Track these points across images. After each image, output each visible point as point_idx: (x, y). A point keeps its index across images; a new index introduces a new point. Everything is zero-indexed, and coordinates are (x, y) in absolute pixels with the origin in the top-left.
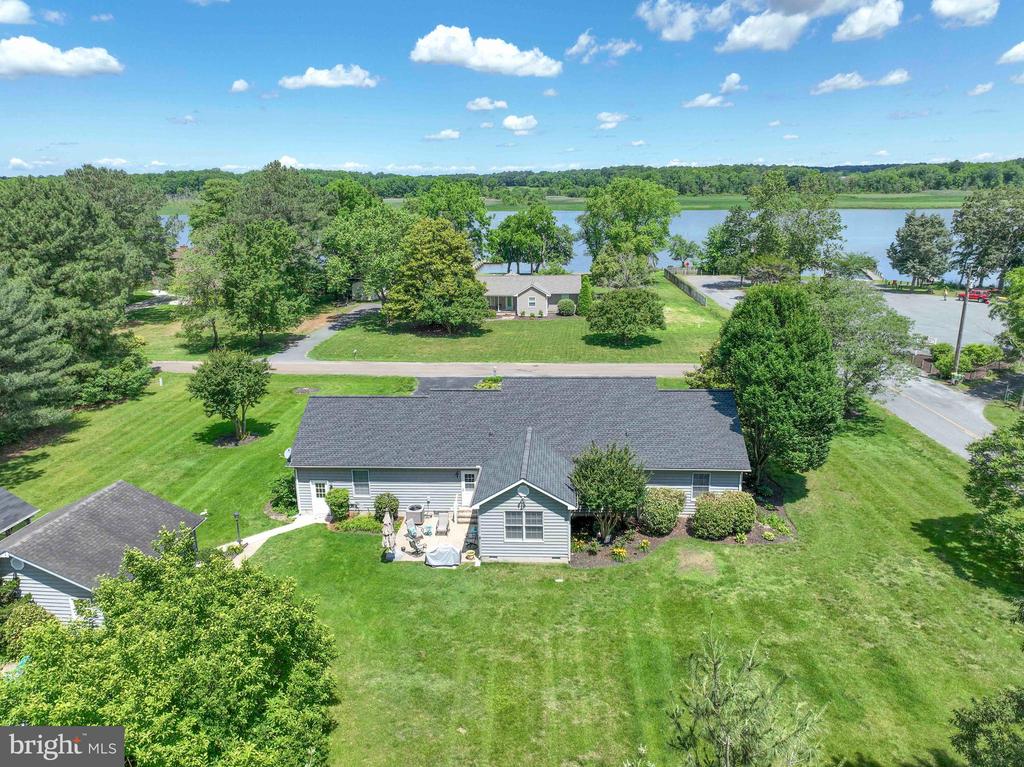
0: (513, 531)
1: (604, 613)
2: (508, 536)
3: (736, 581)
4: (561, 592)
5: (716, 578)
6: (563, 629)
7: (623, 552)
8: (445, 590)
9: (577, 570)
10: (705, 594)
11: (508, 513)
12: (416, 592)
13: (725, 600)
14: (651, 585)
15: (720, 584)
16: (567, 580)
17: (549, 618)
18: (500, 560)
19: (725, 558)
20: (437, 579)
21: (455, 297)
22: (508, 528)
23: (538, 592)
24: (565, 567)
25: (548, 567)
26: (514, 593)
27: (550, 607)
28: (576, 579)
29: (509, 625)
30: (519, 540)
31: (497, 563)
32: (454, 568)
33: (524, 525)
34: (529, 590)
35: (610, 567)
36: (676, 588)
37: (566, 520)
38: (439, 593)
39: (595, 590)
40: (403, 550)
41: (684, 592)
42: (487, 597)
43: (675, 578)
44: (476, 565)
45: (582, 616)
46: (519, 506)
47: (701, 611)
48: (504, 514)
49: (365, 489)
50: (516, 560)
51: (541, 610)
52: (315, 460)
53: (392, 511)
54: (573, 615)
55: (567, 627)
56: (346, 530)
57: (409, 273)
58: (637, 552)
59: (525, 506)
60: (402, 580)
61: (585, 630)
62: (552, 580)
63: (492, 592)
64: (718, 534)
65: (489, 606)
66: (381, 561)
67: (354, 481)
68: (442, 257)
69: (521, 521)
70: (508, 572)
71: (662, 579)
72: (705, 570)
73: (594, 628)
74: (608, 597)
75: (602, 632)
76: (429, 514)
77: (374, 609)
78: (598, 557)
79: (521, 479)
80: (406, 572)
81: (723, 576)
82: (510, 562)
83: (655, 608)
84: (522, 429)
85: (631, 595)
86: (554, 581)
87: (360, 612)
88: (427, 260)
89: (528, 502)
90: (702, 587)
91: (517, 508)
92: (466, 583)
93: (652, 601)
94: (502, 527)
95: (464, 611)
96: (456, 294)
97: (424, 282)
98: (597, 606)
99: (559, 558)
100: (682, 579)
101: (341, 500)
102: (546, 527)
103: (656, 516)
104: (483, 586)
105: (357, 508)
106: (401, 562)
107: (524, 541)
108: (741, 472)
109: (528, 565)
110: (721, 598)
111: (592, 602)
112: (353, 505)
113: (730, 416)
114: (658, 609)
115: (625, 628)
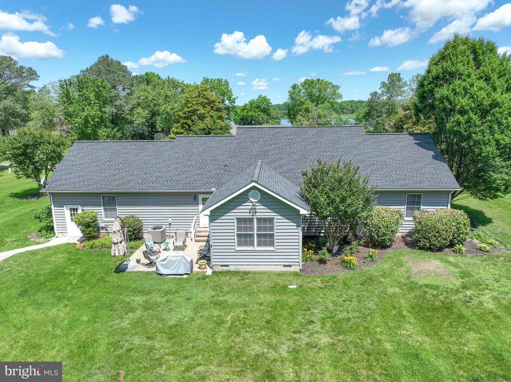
0: (244, 238)
1: (349, 320)
2: (240, 244)
3: (480, 285)
4: (295, 298)
5: (458, 283)
6: (304, 339)
7: (354, 259)
8: (170, 297)
9: (309, 277)
10: (454, 298)
11: (239, 220)
12: (139, 299)
13: (481, 303)
14: (391, 290)
16: (301, 286)
17: (285, 326)
18: (232, 268)
19: (456, 266)
20: (165, 287)
22: (237, 234)
23: (270, 298)
24: (296, 274)
25: (280, 274)
26: (245, 299)
27: (285, 314)
28: (310, 285)
29: (238, 334)
30: (251, 248)
31: (228, 272)
32: (185, 276)
33: (255, 232)
34: (261, 296)
35: (343, 274)
36: (418, 292)
37: (298, 226)
38: (164, 300)
39: (332, 296)
40: (138, 261)
41: (429, 297)
42: (215, 304)
43: (413, 282)
44: (207, 274)
45: (323, 323)
46: (250, 213)
47: (461, 316)
48: (235, 221)
49: (113, 212)
50: (247, 269)
51: (275, 317)
52: (68, 186)
53: (135, 230)
54: (312, 322)
55: (308, 337)
56: (92, 247)
57: (184, 115)
58: (366, 261)
59: (256, 212)
60: (128, 288)
61: (331, 340)
62: (285, 287)
63: (221, 299)
64: (438, 245)
65: (216, 313)
66: (114, 272)
67: (104, 206)
68: (204, 107)
69: (252, 229)
70: (239, 280)
71: (400, 285)
72: (441, 275)
73: (341, 337)
74: (348, 303)
75: (351, 342)
76: (171, 235)
77: (85, 318)
78: (328, 264)
79: (252, 182)
80: (135, 281)
81: (462, 280)
82: (241, 270)
83: (405, 313)
84: (253, 162)
85: (373, 300)
86: (287, 287)
87: (66, 322)
88: (195, 107)
89: (259, 207)
90: (447, 291)
91: (248, 214)
92: (195, 291)
93: (398, 306)
94: (233, 234)
95: (186, 319)
96: (212, 128)
97: (193, 121)
98: (339, 312)
99: (290, 266)
100: (421, 283)
101: (88, 220)
102: (277, 234)
103: (380, 228)
104: (212, 293)
105: (106, 230)
106: (132, 272)
107: (256, 249)
108: (450, 191)
109: (259, 273)
110: (475, 302)
111: (332, 308)
112: (102, 228)
113: (431, 150)
114: (409, 314)
115: (378, 337)
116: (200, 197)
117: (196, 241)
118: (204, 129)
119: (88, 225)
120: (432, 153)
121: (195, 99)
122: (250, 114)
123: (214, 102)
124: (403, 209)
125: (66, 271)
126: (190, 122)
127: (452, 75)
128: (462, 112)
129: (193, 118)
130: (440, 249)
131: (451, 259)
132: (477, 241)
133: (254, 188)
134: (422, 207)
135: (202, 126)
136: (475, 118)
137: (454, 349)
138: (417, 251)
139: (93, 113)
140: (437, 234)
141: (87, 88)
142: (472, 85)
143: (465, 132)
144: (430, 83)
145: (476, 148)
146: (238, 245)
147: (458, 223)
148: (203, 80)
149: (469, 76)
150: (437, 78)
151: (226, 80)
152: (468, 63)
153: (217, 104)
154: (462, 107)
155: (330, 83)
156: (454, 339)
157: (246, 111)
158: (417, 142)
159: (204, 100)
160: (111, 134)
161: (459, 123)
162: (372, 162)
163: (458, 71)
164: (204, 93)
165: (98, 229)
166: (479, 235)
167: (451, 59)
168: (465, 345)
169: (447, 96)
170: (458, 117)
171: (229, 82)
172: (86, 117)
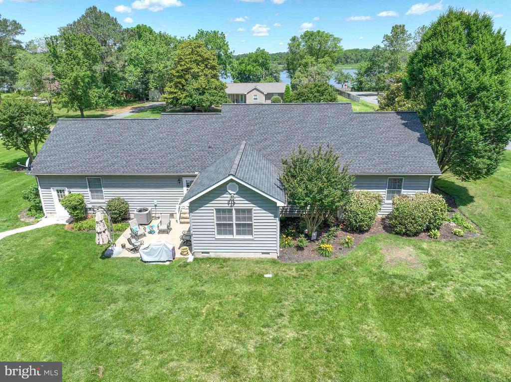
0: (224, 228)
1: (316, 313)
2: (219, 233)
3: (446, 275)
4: (270, 288)
5: (426, 273)
6: (272, 333)
7: (330, 247)
8: (151, 287)
9: (285, 265)
10: (418, 290)
11: (218, 211)
12: (122, 289)
13: (442, 296)
14: (361, 280)
15: (431, 278)
16: (276, 275)
17: (255, 319)
18: (212, 255)
19: (427, 253)
20: (148, 275)
21: (206, 89)
22: (217, 224)
23: (246, 288)
24: (274, 262)
25: (258, 262)
26: (221, 290)
27: (258, 306)
28: (285, 274)
29: (211, 328)
30: (230, 237)
31: (209, 259)
32: (168, 263)
33: (234, 222)
34: (237, 286)
35: (318, 262)
36: (386, 284)
37: (275, 217)
38: (145, 290)
39: (304, 286)
40: (123, 246)
41: (396, 288)
42: (193, 295)
43: (383, 272)
44: (188, 261)
45: (292, 317)
46: (228, 204)
47: (421, 310)
48: (215, 211)
49: (99, 194)
50: (227, 255)
51: (247, 310)
52: (53, 169)
53: (122, 212)
54: (282, 315)
55: (276, 331)
56: (80, 229)
57: (177, 74)
58: (342, 247)
59: (234, 203)
60: (112, 276)
61: (296, 335)
62: (261, 276)
63: (198, 289)
64: (414, 231)
65: (193, 304)
66: (100, 258)
67: (90, 188)
68: (198, 64)
69: (231, 219)
70: (218, 268)
71: (370, 274)
72: (412, 264)
73: (306, 332)
74: (318, 294)
75: (315, 337)
76: (157, 216)
77: (70, 309)
78: (306, 252)
79: (229, 175)
80: (119, 269)
81: (431, 270)
82: (221, 257)
83: (370, 306)
84: (237, 143)
85: (342, 291)
86: (263, 276)
87: (52, 313)
88: (188, 66)
89: (238, 199)
90: (413, 282)
91: (227, 205)
92: (175, 280)
93: (365, 298)
94: (213, 224)
95: (164, 311)
96: (207, 88)
97: (186, 80)
98: (308, 305)
99: (268, 253)
100: (391, 273)
101: (74, 203)
102: (255, 224)
103: (358, 214)
104: (191, 282)
105: (94, 211)
106: (117, 258)
107: (234, 238)
108: (431, 176)
109: (238, 260)
110: (437, 295)
111: (302, 299)
112: (90, 209)
113: (417, 131)
114: (373, 308)
115: (341, 331)
116: (184, 180)
117: (181, 223)
118: (198, 89)
119: (75, 208)
120: (418, 135)
121: (188, 57)
122: (248, 68)
123: (208, 59)
124: (383, 193)
125: (54, 256)
126: (183, 81)
127: (441, 54)
128: (450, 96)
129: (187, 77)
130: (416, 234)
131: (425, 246)
132: (454, 225)
133: (232, 181)
134: (403, 190)
135: (196, 85)
136: (462, 102)
137: (408, 344)
138: (393, 236)
139: (82, 74)
140: (413, 221)
141: (75, 45)
142: (461, 66)
143: (451, 116)
144: (420, 61)
145: (461, 133)
146: (218, 234)
147: (435, 210)
148: (198, 33)
149: (459, 56)
150: (426, 57)
151: (222, 33)
152: (460, 41)
153: (211, 62)
154: (450, 90)
155: (331, 35)
156: (409, 334)
157: (244, 65)
158: (403, 122)
159: (198, 58)
160: (103, 94)
161: (445, 107)
162: (356, 144)
163: (448, 50)
164: (198, 49)
165: (86, 210)
166: (456, 219)
167: (442, 36)
168: (418, 341)
169: (436, 77)
170: (445, 100)
171: (225, 35)
172: (76, 78)
